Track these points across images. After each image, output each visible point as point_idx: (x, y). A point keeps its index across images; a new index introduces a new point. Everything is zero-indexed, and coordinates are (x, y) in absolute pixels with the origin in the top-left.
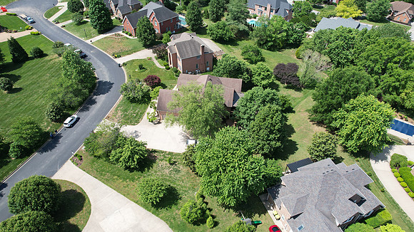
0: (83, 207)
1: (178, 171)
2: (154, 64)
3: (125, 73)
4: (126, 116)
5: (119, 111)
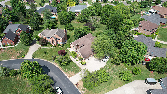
3: (41, 59)
4: (73, 70)
5: (68, 71)
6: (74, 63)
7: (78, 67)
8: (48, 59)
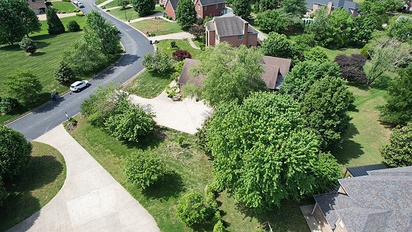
0: (55, 178)
1: (189, 156)
3: (155, 49)
4: (142, 88)
5: (137, 83)
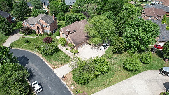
1: (115, 58)
2: (30, 38)
4: (61, 61)
5: (54, 62)
6: (62, 52)
7: (68, 56)
8: (29, 49)
